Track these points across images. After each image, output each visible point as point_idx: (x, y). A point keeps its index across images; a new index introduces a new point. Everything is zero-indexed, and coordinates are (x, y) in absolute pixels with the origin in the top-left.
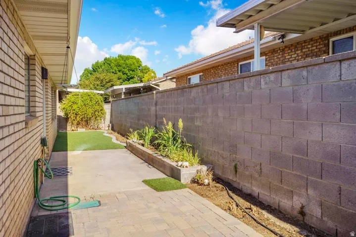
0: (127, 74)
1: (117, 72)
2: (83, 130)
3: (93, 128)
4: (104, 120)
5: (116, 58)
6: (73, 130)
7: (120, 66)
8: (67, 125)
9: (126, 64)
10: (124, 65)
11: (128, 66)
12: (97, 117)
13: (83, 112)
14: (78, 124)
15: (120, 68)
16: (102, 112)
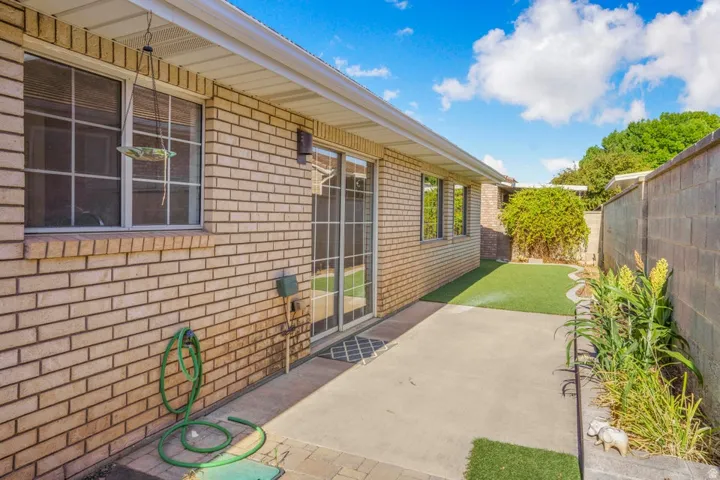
0: (678, 151)
1: (657, 149)
2: (539, 262)
3: (561, 260)
4: (586, 244)
5: (655, 121)
6: (521, 261)
7: (663, 136)
8: (511, 250)
9: (679, 132)
10: (675, 133)
11: (684, 133)
12: (566, 238)
13: (538, 226)
14: (531, 249)
15: (663, 141)
16: (580, 227)
